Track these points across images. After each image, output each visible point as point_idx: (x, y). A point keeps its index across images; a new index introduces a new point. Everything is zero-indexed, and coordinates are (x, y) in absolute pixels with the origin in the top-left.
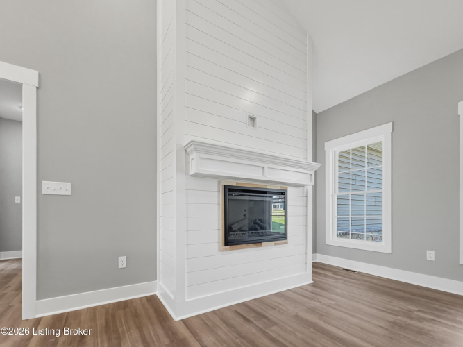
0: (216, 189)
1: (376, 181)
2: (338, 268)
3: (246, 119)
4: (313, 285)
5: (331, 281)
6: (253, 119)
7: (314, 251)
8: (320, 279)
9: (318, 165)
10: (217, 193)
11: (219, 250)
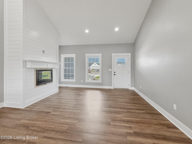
0: (34, 71)
1: (72, 65)
2: (64, 87)
3: (42, 52)
4: (59, 92)
5: (63, 90)
6: (44, 51)
7: (59, 83)
8: (60, 90)
9: (60, 63)
10: (34, 72)
11: (35, 87)
